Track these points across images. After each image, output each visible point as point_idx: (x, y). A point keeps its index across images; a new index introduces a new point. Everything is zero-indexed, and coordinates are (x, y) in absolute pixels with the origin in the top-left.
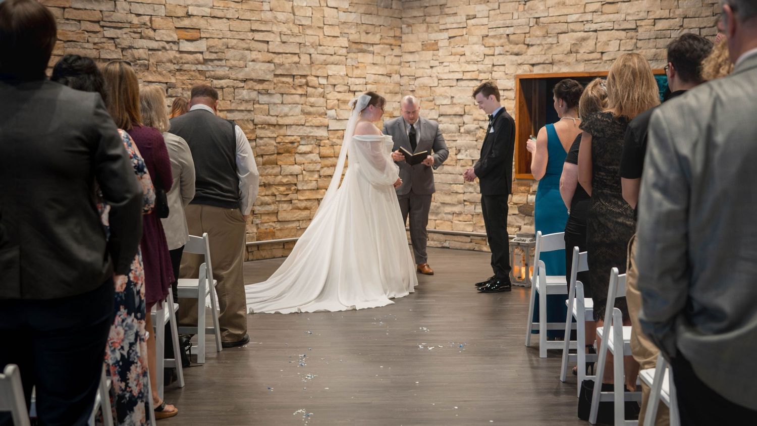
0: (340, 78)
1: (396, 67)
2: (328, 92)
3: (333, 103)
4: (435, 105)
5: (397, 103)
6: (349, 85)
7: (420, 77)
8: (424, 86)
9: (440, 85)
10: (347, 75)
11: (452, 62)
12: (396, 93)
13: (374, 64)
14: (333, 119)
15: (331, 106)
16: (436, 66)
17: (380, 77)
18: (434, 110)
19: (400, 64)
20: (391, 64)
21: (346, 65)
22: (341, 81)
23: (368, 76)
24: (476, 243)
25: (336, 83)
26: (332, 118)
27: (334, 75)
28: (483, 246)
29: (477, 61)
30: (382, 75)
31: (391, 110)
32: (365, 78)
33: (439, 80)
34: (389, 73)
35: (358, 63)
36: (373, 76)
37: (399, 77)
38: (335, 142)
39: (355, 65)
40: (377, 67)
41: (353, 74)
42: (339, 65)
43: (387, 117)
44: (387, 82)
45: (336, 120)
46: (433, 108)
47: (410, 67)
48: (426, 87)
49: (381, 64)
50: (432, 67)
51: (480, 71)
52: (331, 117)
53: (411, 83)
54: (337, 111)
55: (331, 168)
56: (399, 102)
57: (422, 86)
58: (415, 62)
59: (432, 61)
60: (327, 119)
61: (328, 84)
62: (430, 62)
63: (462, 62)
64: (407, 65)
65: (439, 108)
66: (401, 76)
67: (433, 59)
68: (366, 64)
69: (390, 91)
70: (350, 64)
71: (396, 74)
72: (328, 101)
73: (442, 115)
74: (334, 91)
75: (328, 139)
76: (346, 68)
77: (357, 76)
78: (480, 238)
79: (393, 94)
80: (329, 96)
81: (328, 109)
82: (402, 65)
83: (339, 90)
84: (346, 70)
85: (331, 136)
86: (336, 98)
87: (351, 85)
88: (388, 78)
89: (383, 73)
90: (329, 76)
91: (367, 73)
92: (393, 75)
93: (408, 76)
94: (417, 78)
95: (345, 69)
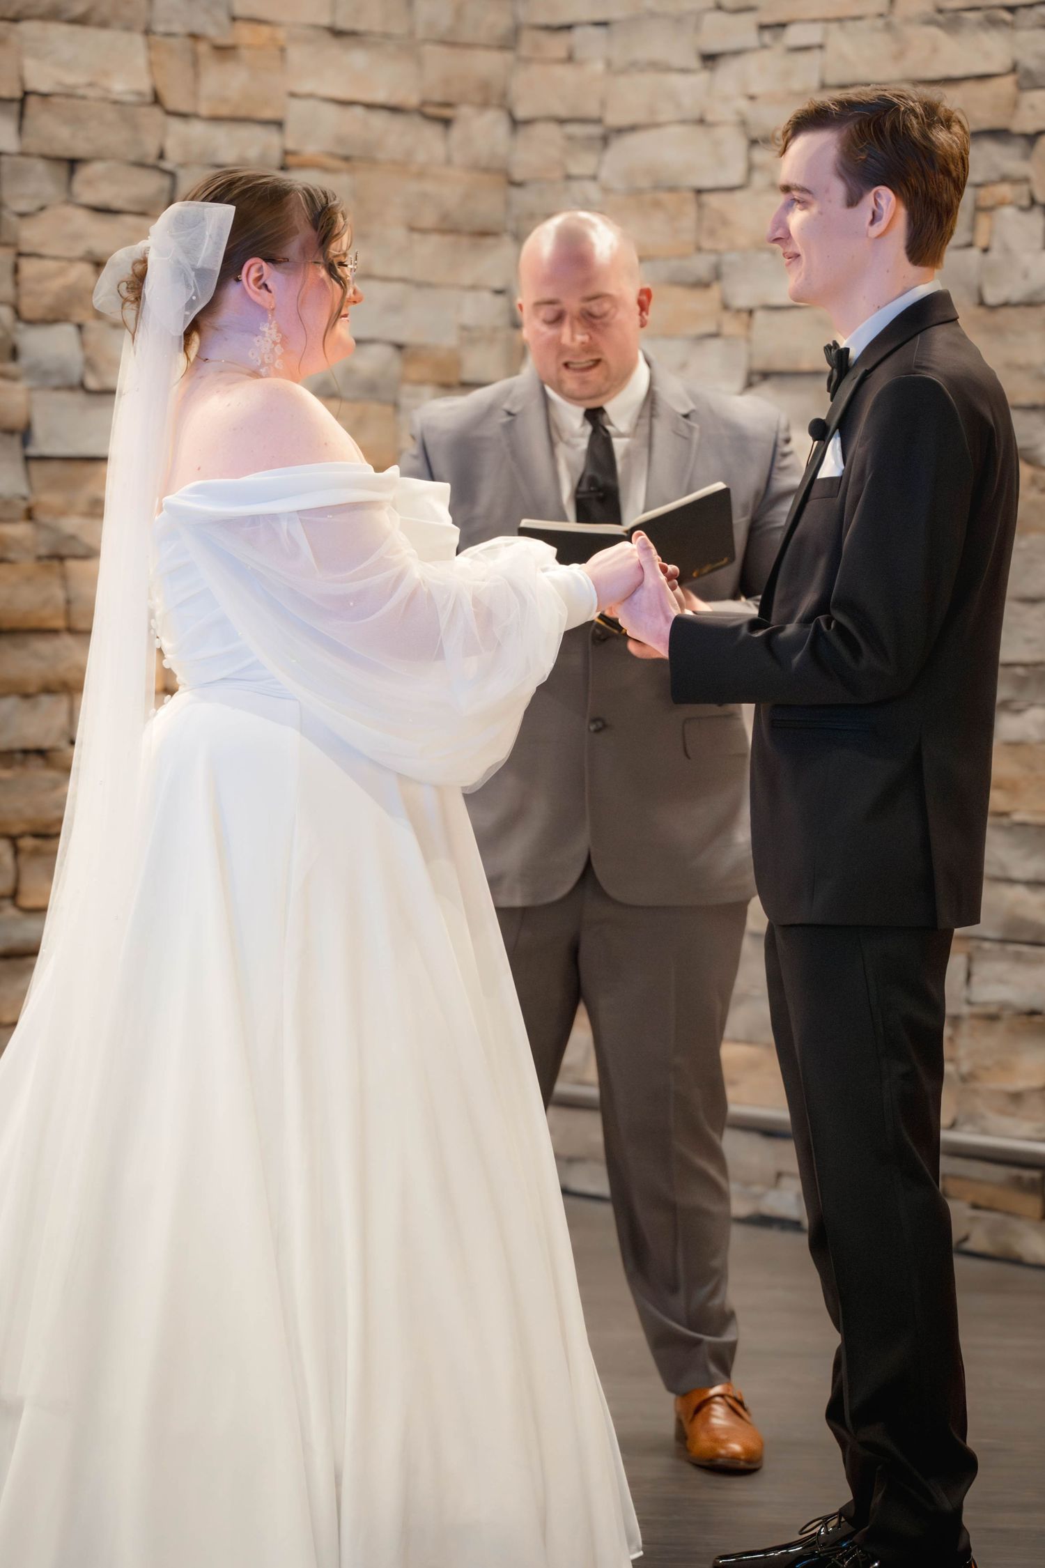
0: (110, 114)
1: (487, 63)
2: (22, 206)
3: (56, 285)
4: (726, 307)
5: (487, 296)
6: (167, 165)
7: (633, 128)
8: (657, 187)
9: (759, 180)
10: (157, 100)
11: (839, 20)
12: (484, 233)
13: (337, 33)
14: (57, 388)
15: (47, 300)
16: (737, 53)
17: (379, 121)
18: (715, 344)
19: (509, 42)
20: (450, 42)
21: (148, 32)
22: (114, 137)
23: (295, 112)
24: (975, 1206)
25: (79, 148)
26: (56, 381)
27: (69, 94)
28: (1021, 1226)
29: (1011, 9)
30: (394, 110)
31: (449, 340)
32: (279, 124)
33: (754, 142)
34: (438, 96)
35: (234, 19)
36: (331, 112)
37: (502, 128)
38: (73, 538)
39: (211, 31)
40: (358, 58)
41: (195, 94)
42: (104, 24)
43: (421, 382)
44: (421, 157)
45: (79, 397)
46: (710, 327)
47: (570, 59)
48: (673, 189)
49: (387, 36)
50: (710, 59)
51: (1028, 74)
52: (46, 374)
53: (575, 169)
54: (91, 337)
55: (46, 701)
56: (499, 292)
57: (644, 183)
58: (603, 24)
59: (714, 20)
60: (21, 386)
61: (23, 154)
62: (697, 28)
63: (908, 20)
64: (557, 45)
65: (749, 326)
66: (516, 124)
67: (719, 7)
68: (281, 34)
69: (445, 217)
70: (177, 28)
71: (485, 105)
72: (29, 268)
73: (766, 375)
74: (70, 199)
75: (29, 515)
76: (150, 47)
77: (224, 111)
78: (999, 1173)
79: (465, 241)
80: (31, 234)
81: (31, 322)
82: (525, 50)
83: (105, 194)
84: (151, 64)
85: (50, 499)
86: (79, 250)
87: (183, 165)
88: (431, 134)
89: (394, 100)
90: (32, 102)
91: (293, 95)
92: (464, 112)
93: (562, 121)
94: (621, 131)
95: (141, 61)
